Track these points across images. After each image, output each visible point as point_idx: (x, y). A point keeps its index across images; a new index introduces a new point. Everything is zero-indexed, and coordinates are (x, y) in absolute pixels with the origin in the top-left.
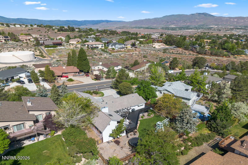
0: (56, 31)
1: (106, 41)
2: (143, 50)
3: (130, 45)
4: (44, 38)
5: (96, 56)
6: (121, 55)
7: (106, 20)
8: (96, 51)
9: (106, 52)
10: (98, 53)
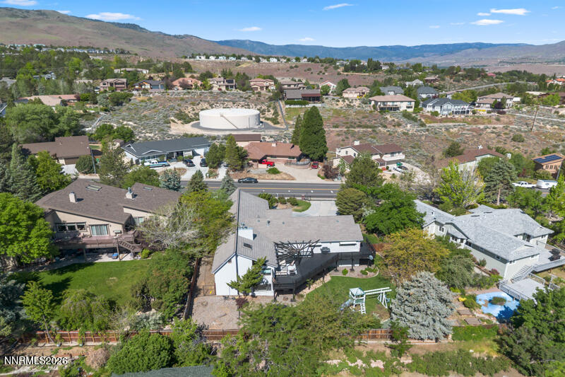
0: (341, 70)
1: (431, 95)
2: (522, 121)
3: (489, 106)
4: (295, 85)
5: (385, 127)
6: (451, 130)
7: (477, 44)
8: (388, 116)
9: (415, 120)
10: (394, 120)
